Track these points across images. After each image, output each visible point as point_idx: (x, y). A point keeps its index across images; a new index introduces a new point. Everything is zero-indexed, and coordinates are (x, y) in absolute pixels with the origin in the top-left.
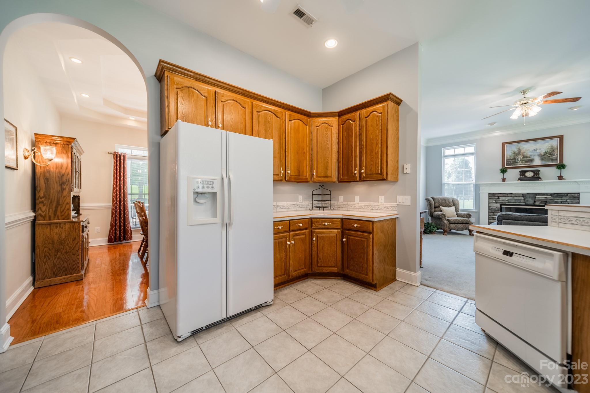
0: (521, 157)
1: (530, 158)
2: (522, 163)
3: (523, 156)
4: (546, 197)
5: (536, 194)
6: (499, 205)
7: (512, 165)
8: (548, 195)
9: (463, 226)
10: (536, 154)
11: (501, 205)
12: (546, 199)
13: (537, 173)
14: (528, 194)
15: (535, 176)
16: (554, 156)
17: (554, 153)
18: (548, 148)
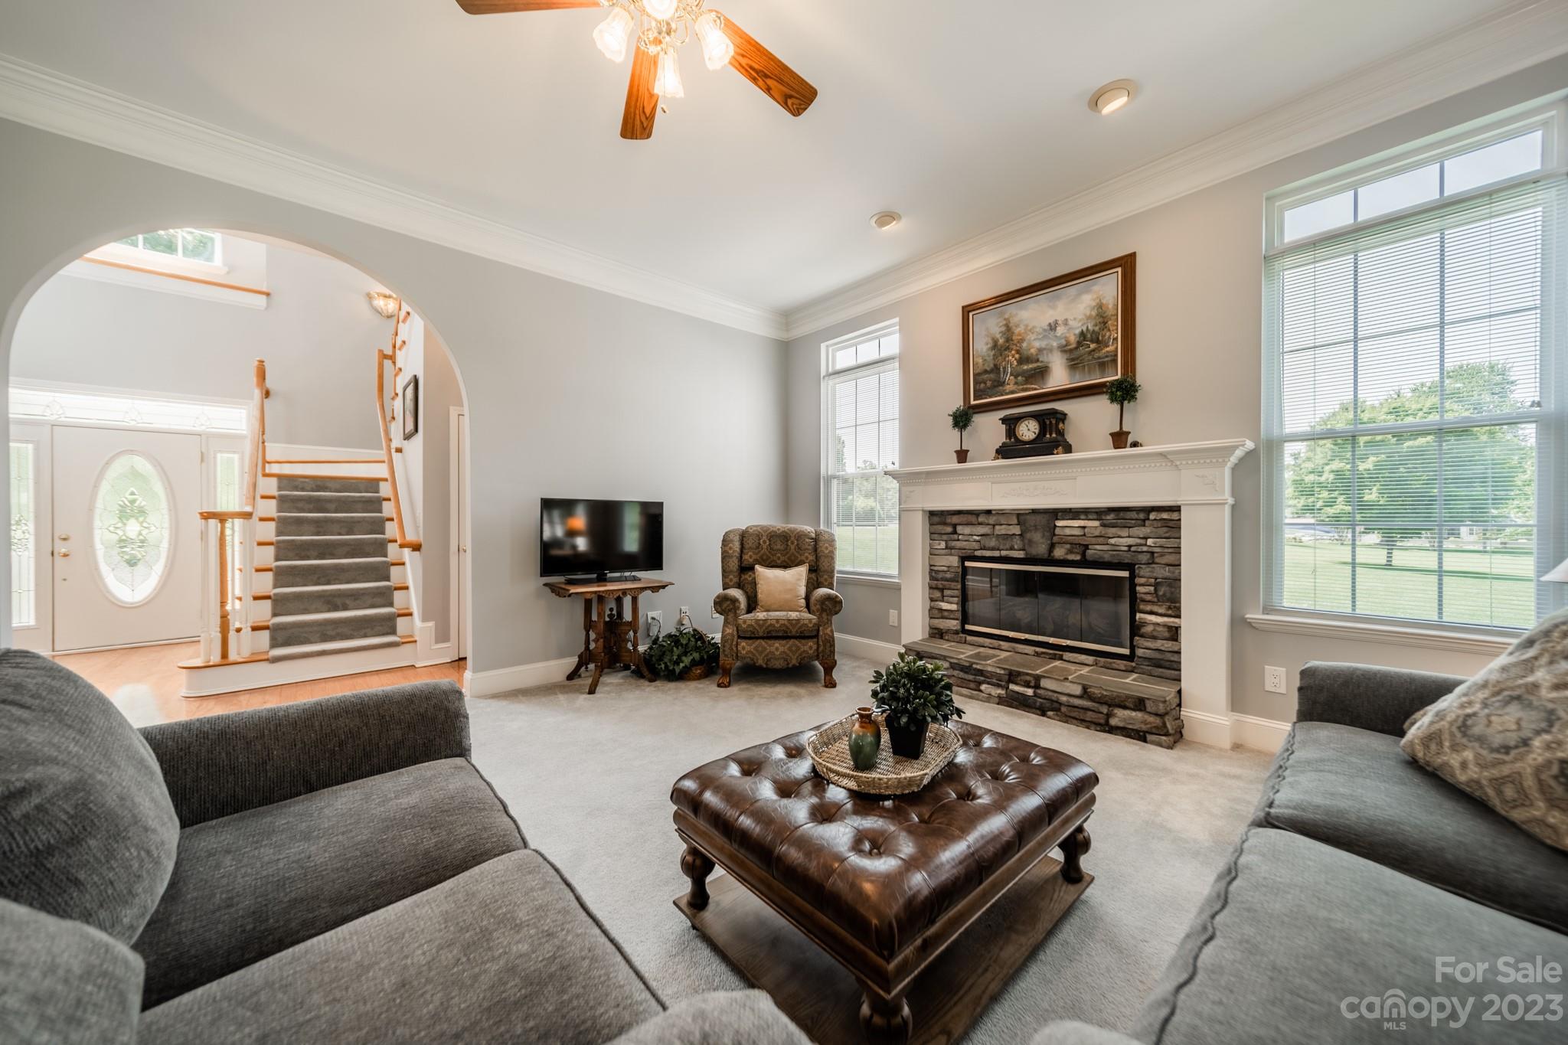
0: (1012, 359)
1: (1039, 364)
2: (1016, 383)
3: (1017, 356)
4: (1084, 527)
5: (1056, 513)
6: (954, 561)
7: (991, 397)
8: (1090, 517)
9: (790, 649)
10: (1055, 344)
11: (963, 559)
12: (1084, 535)
13: (1051, 422)
14: (1034, 511)
15: (1045, 435)
16: (1108, 349)
17: (1108, 334)
18: (1088, 313)
